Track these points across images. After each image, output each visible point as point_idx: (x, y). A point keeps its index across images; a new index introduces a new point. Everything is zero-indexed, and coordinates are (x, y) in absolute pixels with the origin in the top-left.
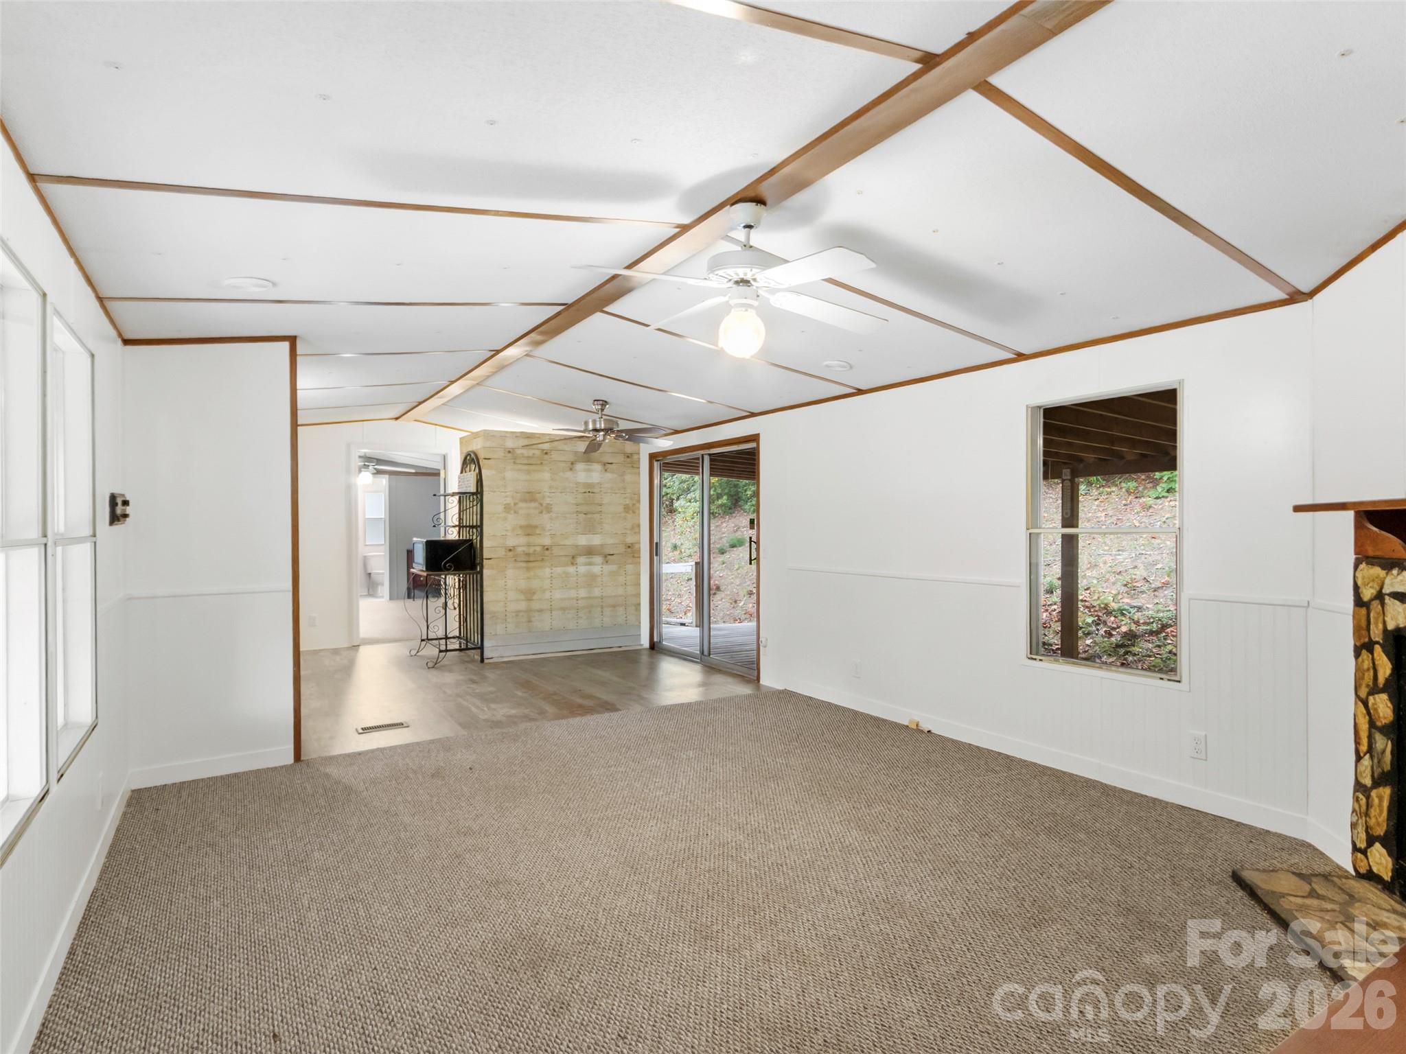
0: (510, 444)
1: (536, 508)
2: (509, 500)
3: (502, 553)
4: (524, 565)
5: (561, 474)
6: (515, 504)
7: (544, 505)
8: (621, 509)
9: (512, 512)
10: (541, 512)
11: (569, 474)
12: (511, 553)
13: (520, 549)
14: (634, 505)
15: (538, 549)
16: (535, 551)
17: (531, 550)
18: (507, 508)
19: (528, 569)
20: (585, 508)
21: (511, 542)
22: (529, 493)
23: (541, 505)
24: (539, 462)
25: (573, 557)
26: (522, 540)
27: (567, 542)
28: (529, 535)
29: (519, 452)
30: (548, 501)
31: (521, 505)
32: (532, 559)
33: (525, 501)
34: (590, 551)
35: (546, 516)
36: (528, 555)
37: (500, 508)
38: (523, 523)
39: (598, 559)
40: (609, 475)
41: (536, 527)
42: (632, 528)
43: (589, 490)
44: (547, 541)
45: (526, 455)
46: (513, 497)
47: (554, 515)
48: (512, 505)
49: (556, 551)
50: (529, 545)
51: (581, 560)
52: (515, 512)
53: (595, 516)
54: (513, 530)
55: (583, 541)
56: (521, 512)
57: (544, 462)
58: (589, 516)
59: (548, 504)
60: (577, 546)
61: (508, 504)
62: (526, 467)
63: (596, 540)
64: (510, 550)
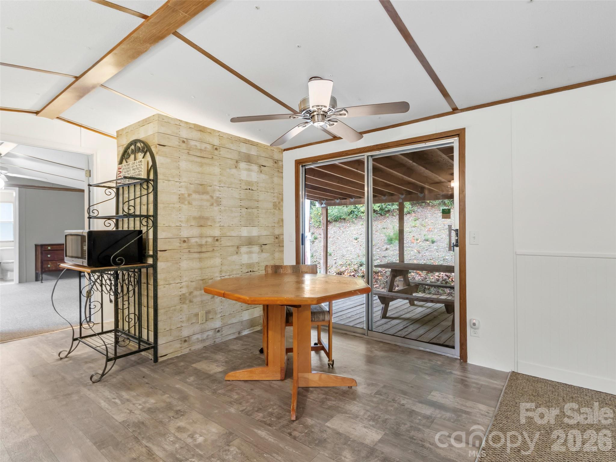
0: (184, 134)
1: (207, 200)
2: (183, 191)
3: (176, 244)
4: (197, 255)
5: (228, 170)
6: (189, 195)
7: (215, 198)
8: (271, 206)
9: (186, 203)
10: (212, 205)
11: (234, 171)
12: (185, 244)
13: (193, 240)
14: (279, 203)
15: (210, 240)
16: (206, 242)
17: (203, 241)
18: (181, 199)
19: (200, 259)
20: (245, 203)
21: (185, 233)
22: (201, 185)
23: (212, 197)
24: (210, 156)
25: (238, 248)
26: (196, 231)
27: (233, 234)
28: (201, 226)
29: (192, 143)
30: (217, 194)
31: (195, 196)
32: (204, 250)
33: (197, 192)
34: (250, 242)
35: (216, 208)
36: (201, 246)
37: (175, 198)
38: (196, 214)
39: (256, 249)
40: (263, 176)
41: (207, 219)
42: (278, 223)
43: (249, 188)
44: (217, 233)
45: (199, 148)
46: (187, 188)
47: (223, 208)
48: (186, 195)
49: (224, 242)
50: (201, 236)
51: (244, 249)
52: (189, 203)
53: (254, 210)
54: (188, 221)
55: (245, 232)
56: (194, 203)
57: (215, 157)
58: (249, 210)
59: (218, 197)
60: (240, 237)
61: (183, 194)
62: (199, 160)
63: (255, 232)
64: (184, 241)
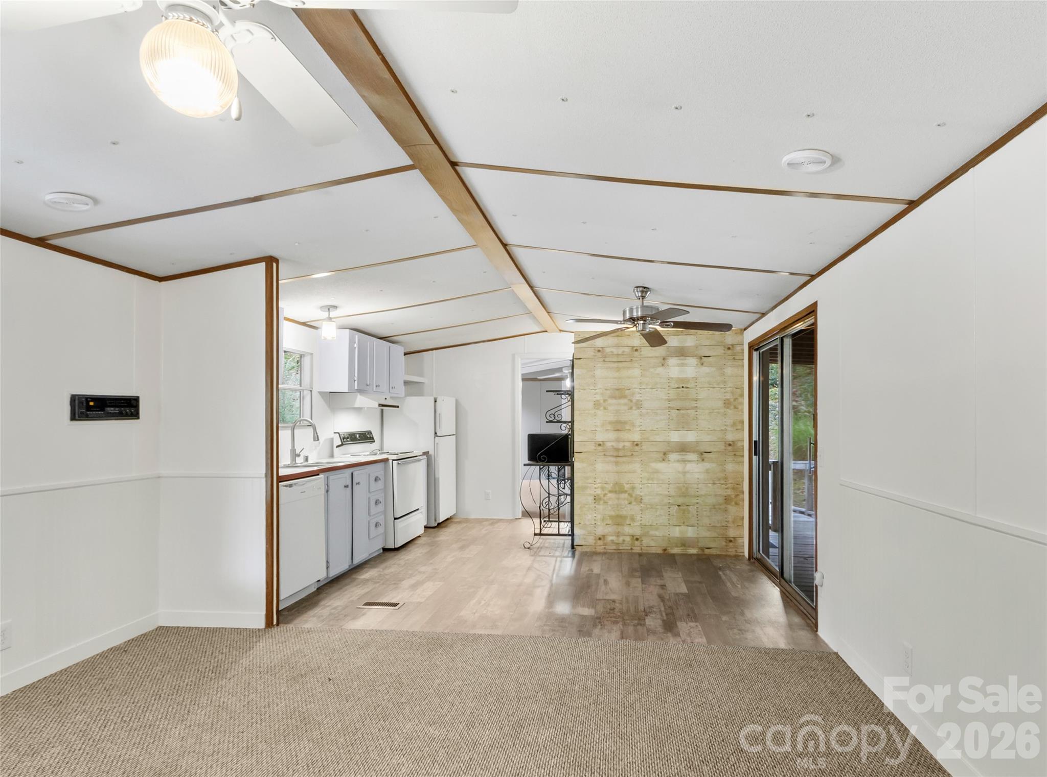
0: (600, 343)
1: (625, 404)
2: (599, 397)
3: (591, 447)
4: (613, 459)
5: (652, 370)
6: (605, 401)
7: (634, 401)
8: (720, 404)
9: (602, 408)
10: (631, 408)
11: (660, 370)
12: (600, 448)
13: (609, 444)
14: (735, 399)
15: (628, 444)
16: (624, 446)
17: (621, 445)
18: (597, 405)
19: (617, 463)
20: (678, 404)
21: (600, 437)
22: (618, 389)
23: (631, 401)
24: (628, 359)
25: (665, 454)
26: (612, 436)
27: (658, 438)
28: (618, 430)
29: (608, 350)
30: (637, 397)
31: (610, 401)
32: (621, 454)
33: (613, 397)
34: (683, 448)
35: (636, 412)
36: (617, 450)
37: (591, 405)
38: (612, 418)
39: (693, 456)
40: (705, 369)
41: (625, 423)
42: (734, 424)
43: (683, 385)
44: (636, 437)
45: (615, 353)
46: (602, 394)
47: (644, 411)
48: (602, 401)
49: (645, 447)
50: (618, 440)
51: (673, 456)
52: (605, 409)
53: (689, 411)
54: (603, 425)
55: (675, 437)
56: (610, 408)
57: (634, 359)
58: (682, 412)
59: (638, 401)
60: (669, 443)
61: (598, 401)
62: (615, 365)
63: (691, 437)
64: (600, 445)
